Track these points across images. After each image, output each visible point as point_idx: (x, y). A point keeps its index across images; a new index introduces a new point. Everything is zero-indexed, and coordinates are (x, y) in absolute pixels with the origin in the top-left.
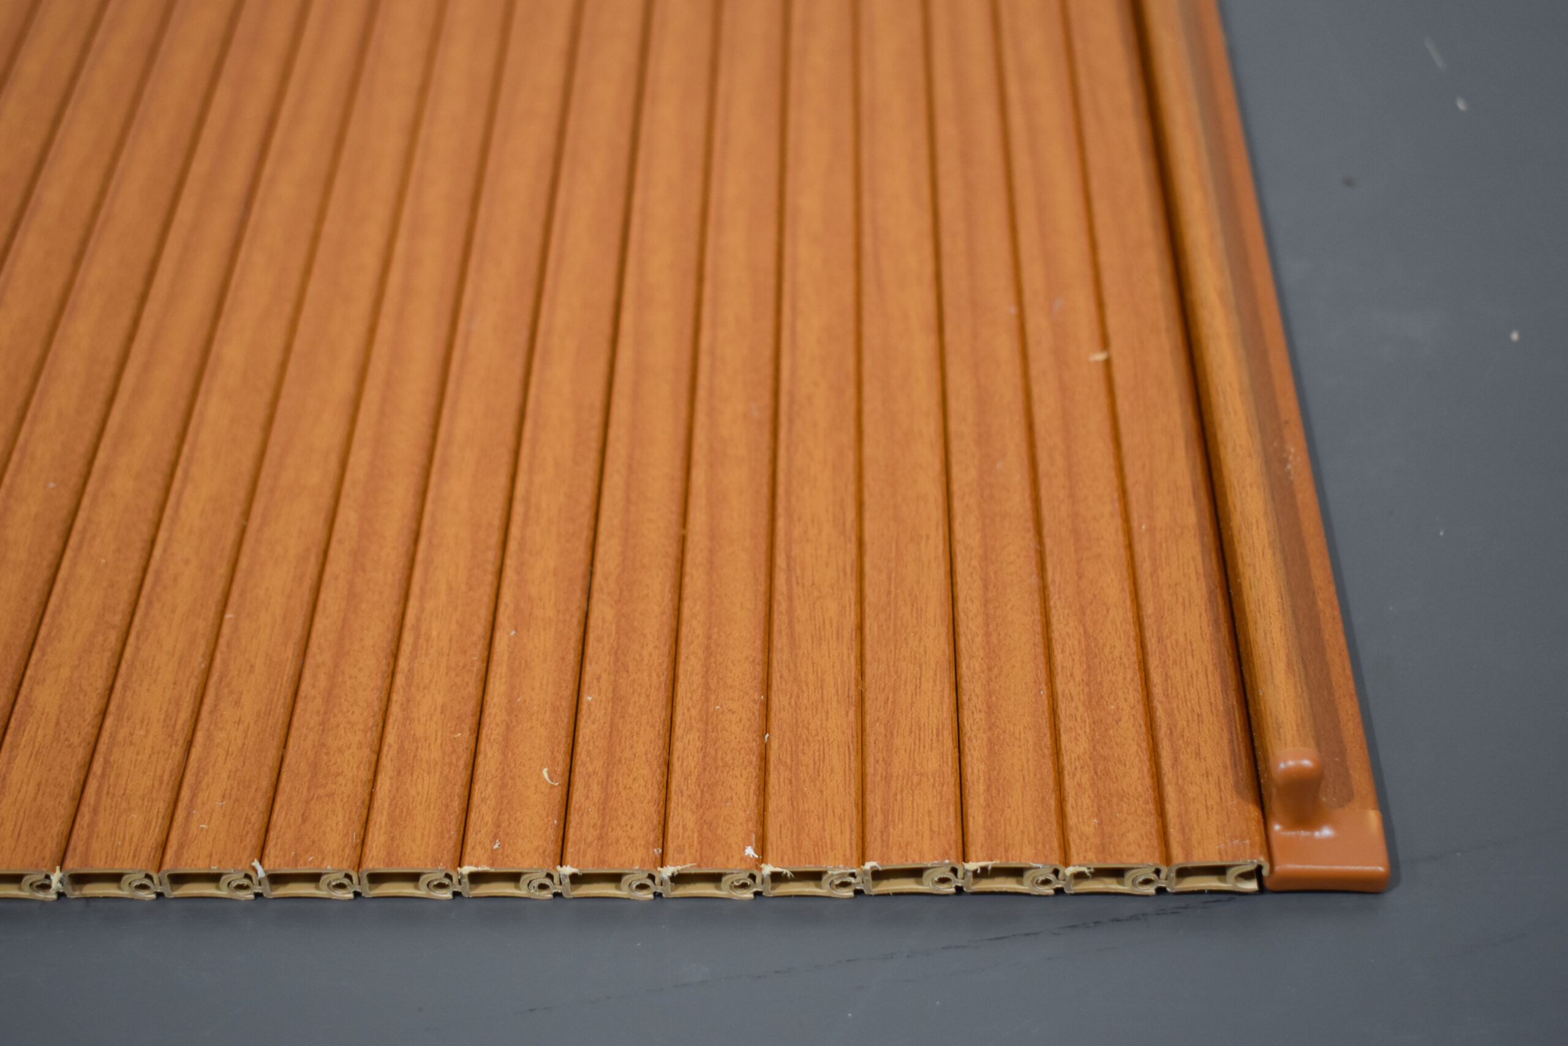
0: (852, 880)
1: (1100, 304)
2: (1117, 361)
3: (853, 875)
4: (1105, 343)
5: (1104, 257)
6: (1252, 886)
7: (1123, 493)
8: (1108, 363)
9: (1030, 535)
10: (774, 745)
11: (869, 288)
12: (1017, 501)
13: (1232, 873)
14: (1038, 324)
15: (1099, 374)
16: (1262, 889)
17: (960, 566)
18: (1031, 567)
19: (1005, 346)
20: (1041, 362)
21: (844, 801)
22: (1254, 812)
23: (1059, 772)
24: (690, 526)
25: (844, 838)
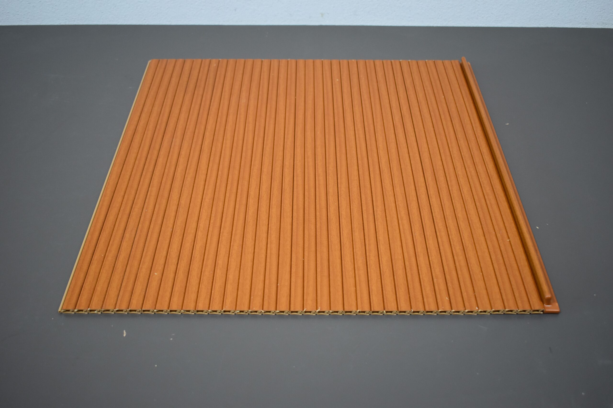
0: (490, 312)
1: (507, 232)
2: (511, 241)
3: (491, 311)
4: (509, 238)
5: (506, 225)
6: (542, 313)
7: (516, 260)
8: (510, 241)
9: (504, 266)
10: (476, 295)
11: (472, 229)
12: (501, 261)
13: (540, 311)
14: (498, 235)
15: (509, 243)
16: (544, 313)
17: (496, 271)
18: (506, 271)
19: (494, 238)
20: (500, 241)
21: (488, 302)
22: (542, 303)
23: (515, 298)
24: (456, 265)
25: (489, 306)
